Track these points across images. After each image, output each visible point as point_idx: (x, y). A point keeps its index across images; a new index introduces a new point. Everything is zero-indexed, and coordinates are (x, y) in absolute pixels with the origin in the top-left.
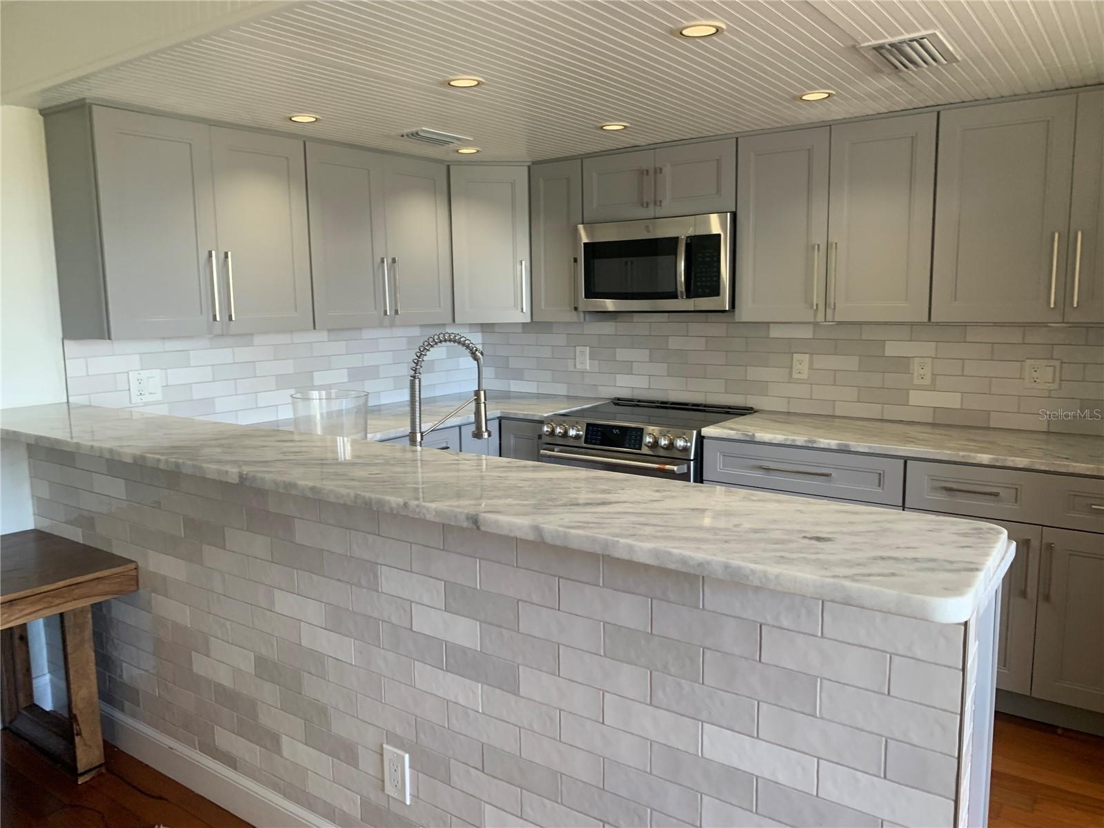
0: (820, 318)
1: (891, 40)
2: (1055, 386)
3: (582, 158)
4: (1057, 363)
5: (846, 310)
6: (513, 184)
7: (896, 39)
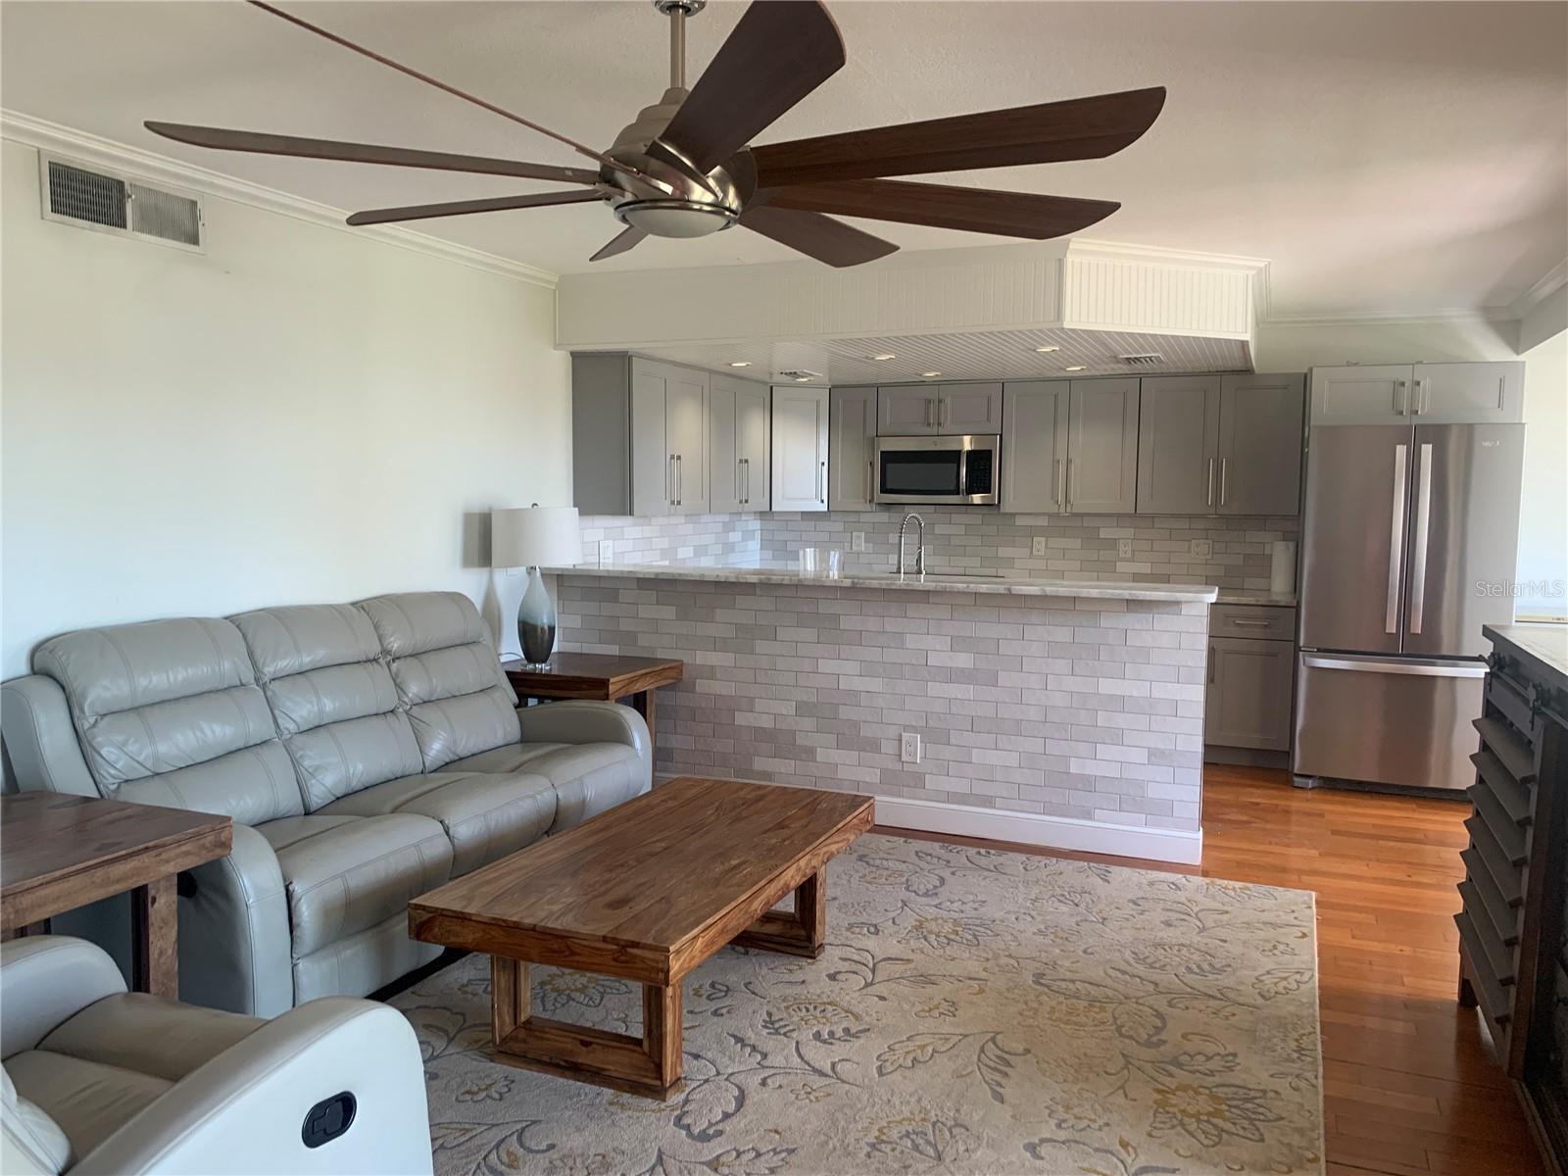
0: (1062, 510)
1: (1135, 356)
2: (1209, 557)
3: (878, 387)
4: (1210, 542)
5: (1080, 504)
6: (818, 402)
7: (1139, 356)
